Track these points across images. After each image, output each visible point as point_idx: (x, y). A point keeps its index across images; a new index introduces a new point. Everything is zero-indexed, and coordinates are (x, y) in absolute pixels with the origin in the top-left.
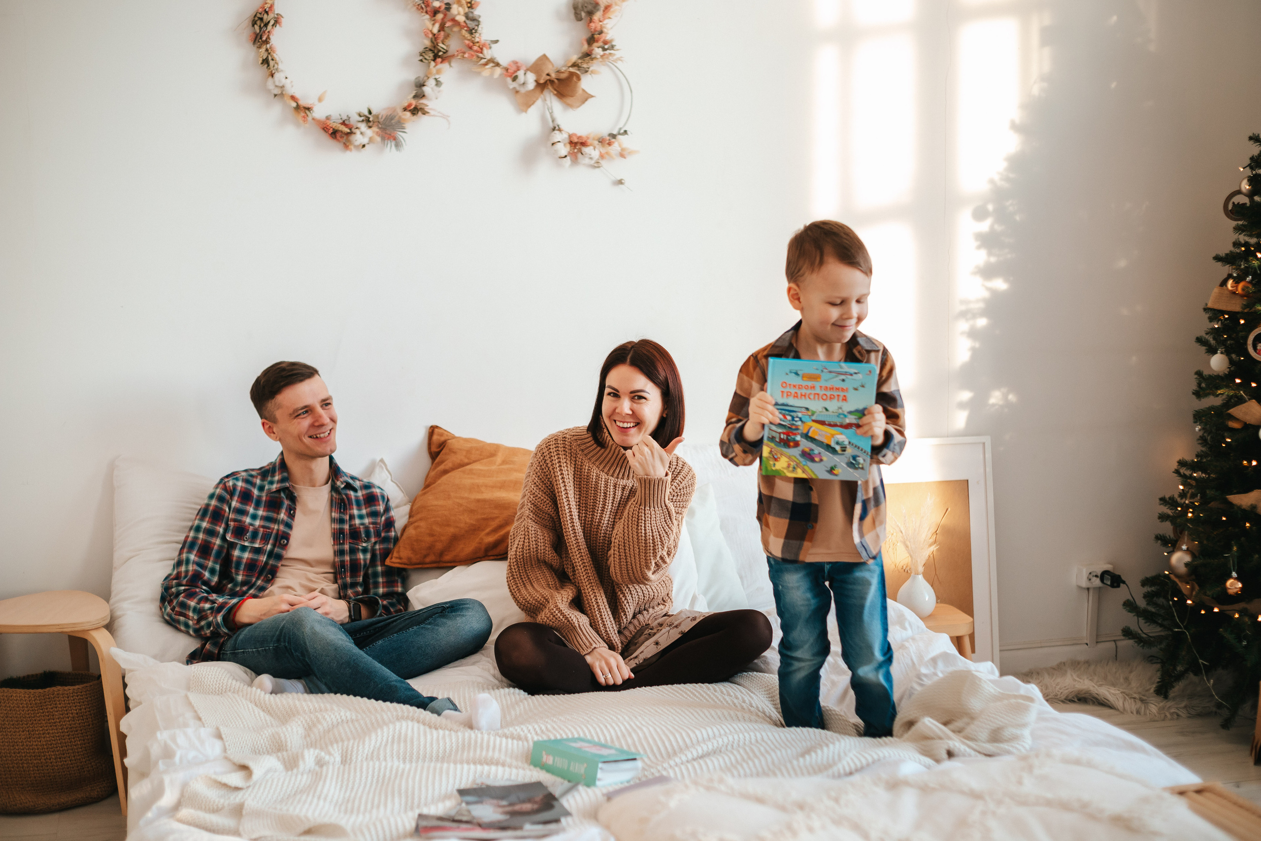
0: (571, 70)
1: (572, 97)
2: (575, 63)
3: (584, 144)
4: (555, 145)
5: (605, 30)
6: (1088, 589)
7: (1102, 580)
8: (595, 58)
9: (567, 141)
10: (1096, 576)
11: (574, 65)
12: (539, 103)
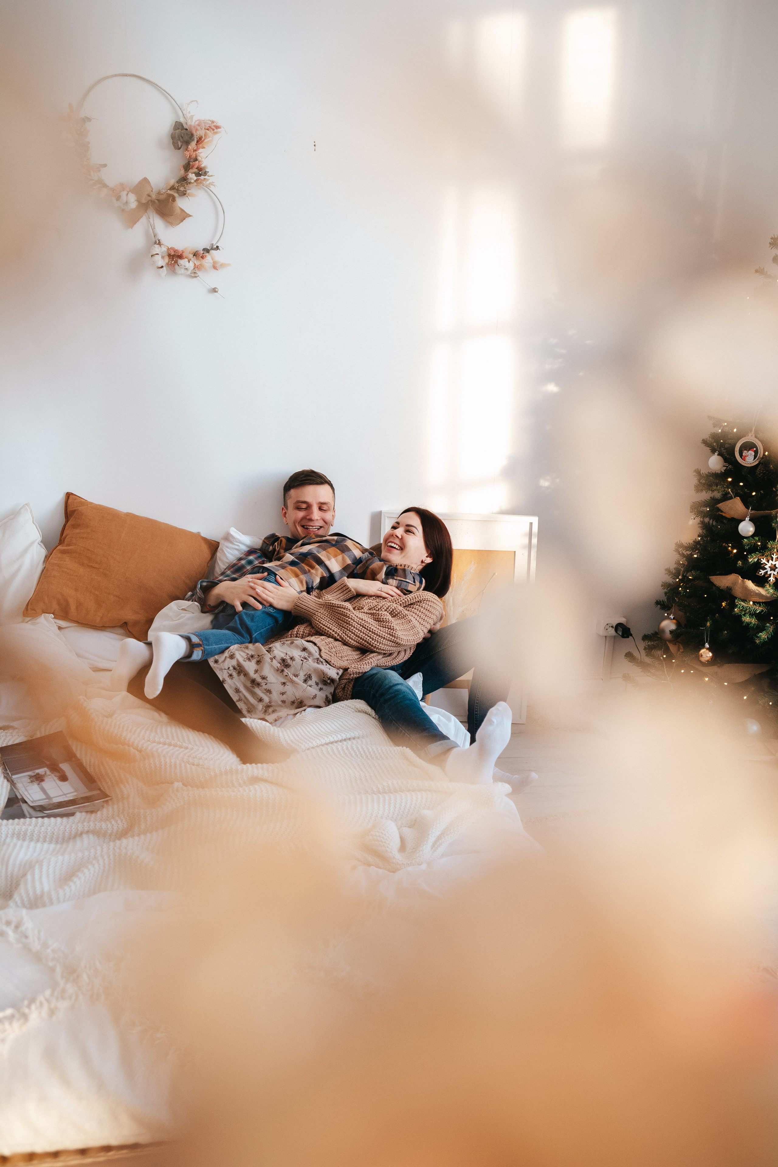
0: (169, 192)
1: (171, 216)
2: (173, 186)
3: (180, 257)
4: (153, 257)
5: (199, 158)
6: (606, 637)
7: (616, 630)
8: (190, 183)
9: (166, 254)
10: (612, 627)
11: (172, 188)
12: (143, 220)
